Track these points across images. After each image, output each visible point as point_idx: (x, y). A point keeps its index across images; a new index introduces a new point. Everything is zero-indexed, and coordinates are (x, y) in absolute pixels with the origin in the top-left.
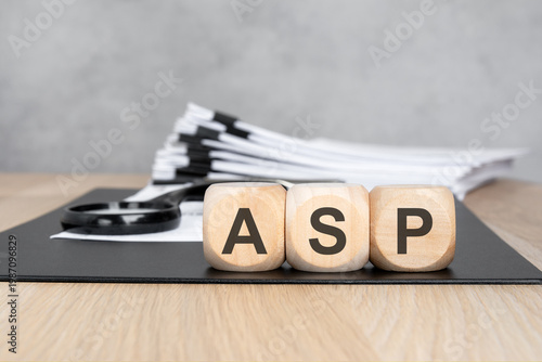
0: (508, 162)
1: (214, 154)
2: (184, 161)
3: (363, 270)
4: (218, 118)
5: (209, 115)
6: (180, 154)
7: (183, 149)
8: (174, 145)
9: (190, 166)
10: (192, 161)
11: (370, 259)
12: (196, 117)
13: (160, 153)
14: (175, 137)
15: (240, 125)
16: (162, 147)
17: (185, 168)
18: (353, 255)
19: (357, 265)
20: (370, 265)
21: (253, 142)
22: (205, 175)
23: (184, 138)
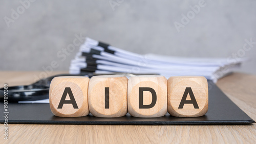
0: (238, 64)
1: (98, 62)
2: (84, 65)
3: (164, 117)
4: (100, 44)
5: (96, 43)
6: (82, 62)
7: (84, 59)
8: (80, 57)
9: (87, 67)
10: (88, 65)
11: (168, 111)
12: (90, 44)
13: (73, 61)
14: (80, 54)
15: (111, 48)
16: (74, 58)
17: (84, 68)
18: (159, 109)
19: (162, 114)
20: (168, 114)
21: (117, 56)
22: (94, 71)
23: (84, 54)
